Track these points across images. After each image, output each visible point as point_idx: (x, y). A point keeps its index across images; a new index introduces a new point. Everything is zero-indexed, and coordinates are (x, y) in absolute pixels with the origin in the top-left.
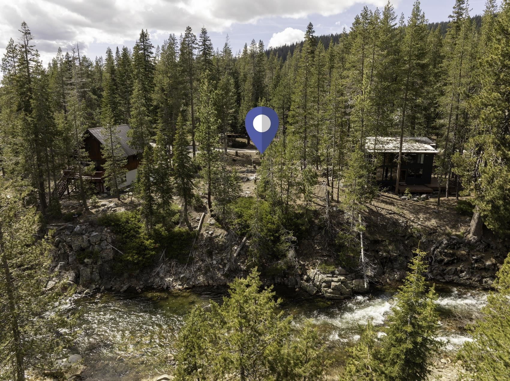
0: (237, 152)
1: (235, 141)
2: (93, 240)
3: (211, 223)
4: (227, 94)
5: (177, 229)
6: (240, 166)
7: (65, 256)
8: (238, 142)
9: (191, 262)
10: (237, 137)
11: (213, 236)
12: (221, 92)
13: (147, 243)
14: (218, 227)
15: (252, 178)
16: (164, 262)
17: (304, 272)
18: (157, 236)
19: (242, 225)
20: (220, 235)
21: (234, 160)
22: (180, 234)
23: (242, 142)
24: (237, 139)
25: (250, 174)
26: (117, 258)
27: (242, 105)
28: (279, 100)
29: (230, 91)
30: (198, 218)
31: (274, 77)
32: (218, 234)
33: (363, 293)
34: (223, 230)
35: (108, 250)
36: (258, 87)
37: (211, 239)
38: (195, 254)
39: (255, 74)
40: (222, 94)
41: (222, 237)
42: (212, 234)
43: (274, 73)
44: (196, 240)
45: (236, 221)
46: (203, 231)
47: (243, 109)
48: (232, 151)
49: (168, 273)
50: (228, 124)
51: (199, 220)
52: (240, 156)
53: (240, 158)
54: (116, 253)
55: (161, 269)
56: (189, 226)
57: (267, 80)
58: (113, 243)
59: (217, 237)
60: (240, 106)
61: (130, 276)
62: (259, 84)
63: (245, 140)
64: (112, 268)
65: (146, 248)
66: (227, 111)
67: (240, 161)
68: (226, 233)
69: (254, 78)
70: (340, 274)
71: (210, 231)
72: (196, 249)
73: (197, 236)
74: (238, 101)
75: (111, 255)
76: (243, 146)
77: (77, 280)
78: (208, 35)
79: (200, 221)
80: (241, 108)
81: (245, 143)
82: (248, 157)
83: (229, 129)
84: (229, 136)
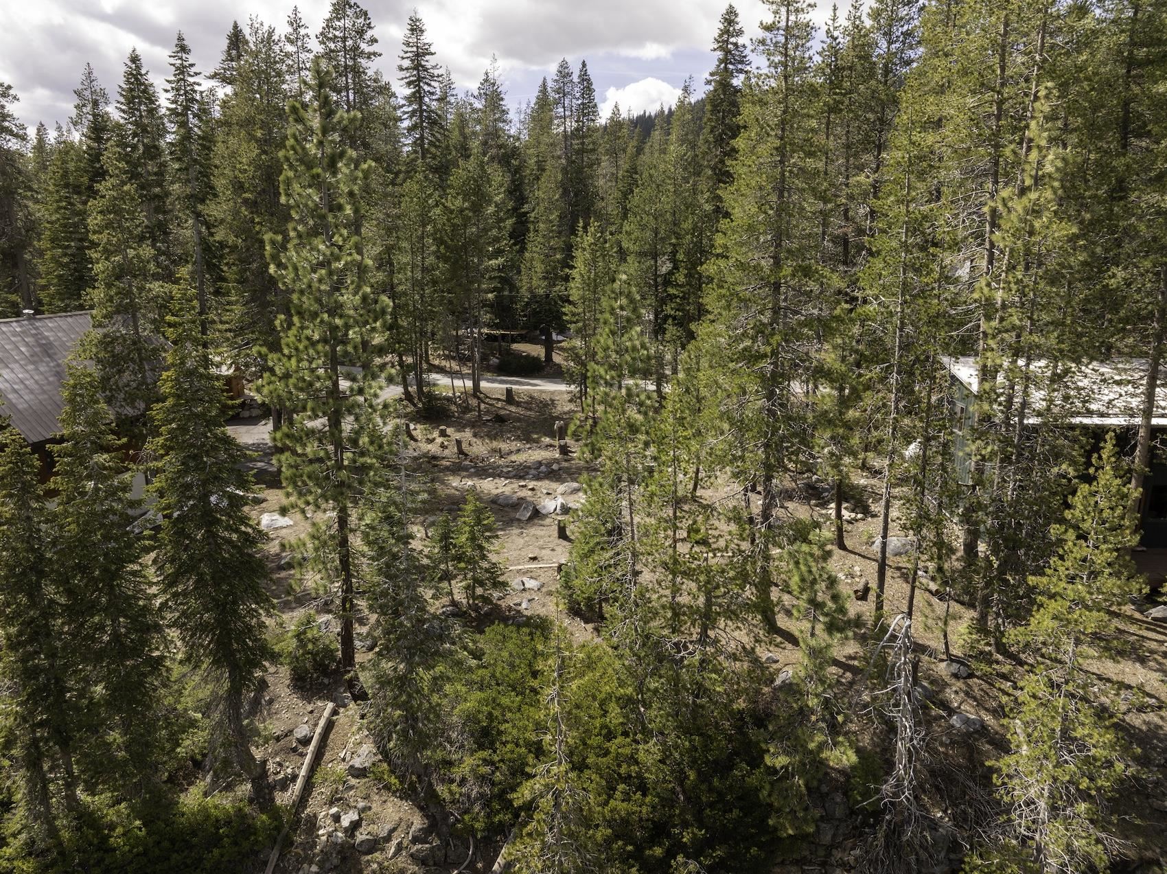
0: (509, 391)
1: (509, 352)
3: (357, 762)
4: (477, 208)
5: (192, 798)
6: (518, 438)
8: (518, 356)
10: (514, 341)
11: (361, 836)
12: (459, 202)
14: (387, 787)
15: (549, 505)
19: (493, 784)
20: (388, 839)
21: (500, 419)
23: (528, 356)
24: (515, 346)
25: (544, 485)
27: (529, 246)
28: (643, 228)
29: (489, 202)
30: (302, 731)
31: (620, 173)
32: (382, 830)
34: (406, 805)
36: (576, 195)
39: (568, 158)
40: (462, 210)
41: (400, 847)
42: (355, 825)
43: (621, 162)
44: (282, 857)
45: (469, 761)
47: (532, 259)
48: (493, 387)
50: (485, 303)
51: (306, 741)
52: (518, 404)
53: (521, 411)
56: (256, 777)
57: (601, 182)
59: (375, 845)
60: (523, 250)
62: (581, 187)
63: (537, 351)
66: (480, 262)
67: (519, 420)
68: (418, 822)
69: (565, 170)
71: (348, 807)
74: (519, 235)
76: (532, 369)
78: (426, 38)
79: (311, 748)
80: (527, 255)
81: (536, 359)
82: (546, 405)
83: (486, 317)
84: (491, 338)
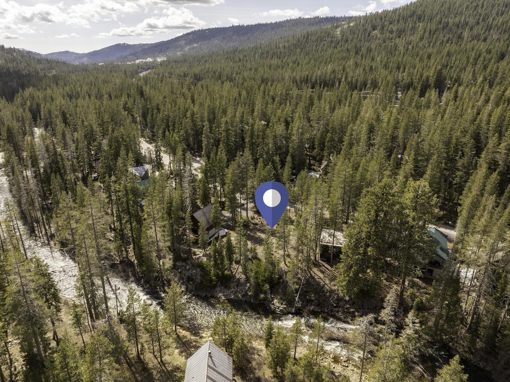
2: (193, 274)
3: (240, 271)
7: (183, 279)
9: (229, 288)
13: (214, 278)
14: (243, 274)
16: (220, 287)
17: (273, 300)
18: (217, 276)
22: (227, 275)
26: (202, 282)
32: (242, 277)
33: (292, 314)
34: (244, 276)
35: (199, 279)
37: (239, 279)
38: (232, 285)
41: (243, 279)
42: (240, 277)
44: (233, 278)
46: (237, 275)
49: (220, 292)
51: (236, 268)
54: (201, 280)
55: (218, 289)
56: (231, 271)
58: (201, 276)
61: (206, 291)
64: (200, 286)
65: (212, 280)
70: (285, 305)
71: (239, 275)
72: (232, 282)
73: (234, 276)
75: (200, 281)
77: (187, 289)
